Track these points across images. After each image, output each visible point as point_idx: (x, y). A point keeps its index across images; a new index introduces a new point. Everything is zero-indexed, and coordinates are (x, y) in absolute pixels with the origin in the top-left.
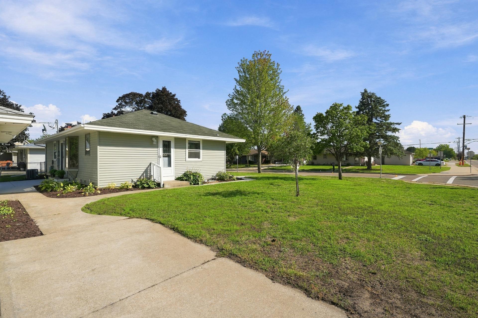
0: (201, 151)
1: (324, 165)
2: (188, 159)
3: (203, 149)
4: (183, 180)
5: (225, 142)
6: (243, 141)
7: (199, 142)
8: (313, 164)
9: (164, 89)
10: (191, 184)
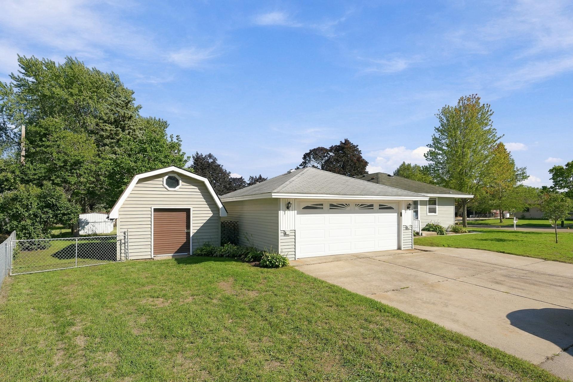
0: (437, 206)
1: (540, 219)
2: (429, 214)
3: (438, 205)
4: (430, 231)
5: (454, 198)
6: (472, 196)
7: (436, 199)
8: (523, 218)
9: (346, 141)
10: (437, 234)
